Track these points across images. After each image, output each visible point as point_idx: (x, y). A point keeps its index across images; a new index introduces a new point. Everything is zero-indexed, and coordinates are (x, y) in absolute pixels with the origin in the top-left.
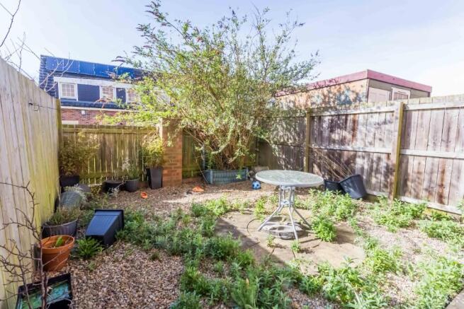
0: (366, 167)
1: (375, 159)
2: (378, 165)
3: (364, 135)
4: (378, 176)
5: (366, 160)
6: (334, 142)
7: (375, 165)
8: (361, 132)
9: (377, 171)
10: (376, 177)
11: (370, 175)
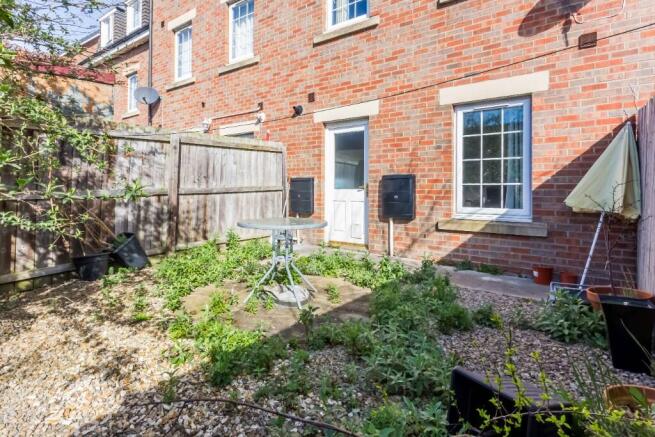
0: (130, 218)
1: (142, 204)
2: (147, 211)
3: (125, 169)
4: (147, 227)
5: (130, 208)
6: (68, 183)
7: (142, 213)
8: (121, 166)
9: (146, 221)
10: (145, 230)
11: (137, 228)
